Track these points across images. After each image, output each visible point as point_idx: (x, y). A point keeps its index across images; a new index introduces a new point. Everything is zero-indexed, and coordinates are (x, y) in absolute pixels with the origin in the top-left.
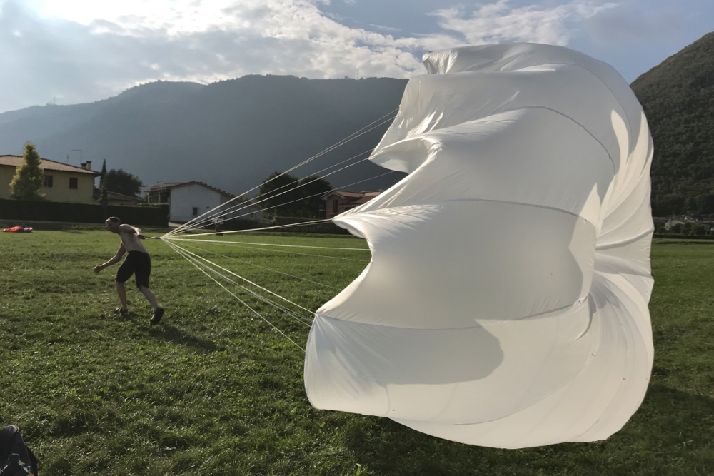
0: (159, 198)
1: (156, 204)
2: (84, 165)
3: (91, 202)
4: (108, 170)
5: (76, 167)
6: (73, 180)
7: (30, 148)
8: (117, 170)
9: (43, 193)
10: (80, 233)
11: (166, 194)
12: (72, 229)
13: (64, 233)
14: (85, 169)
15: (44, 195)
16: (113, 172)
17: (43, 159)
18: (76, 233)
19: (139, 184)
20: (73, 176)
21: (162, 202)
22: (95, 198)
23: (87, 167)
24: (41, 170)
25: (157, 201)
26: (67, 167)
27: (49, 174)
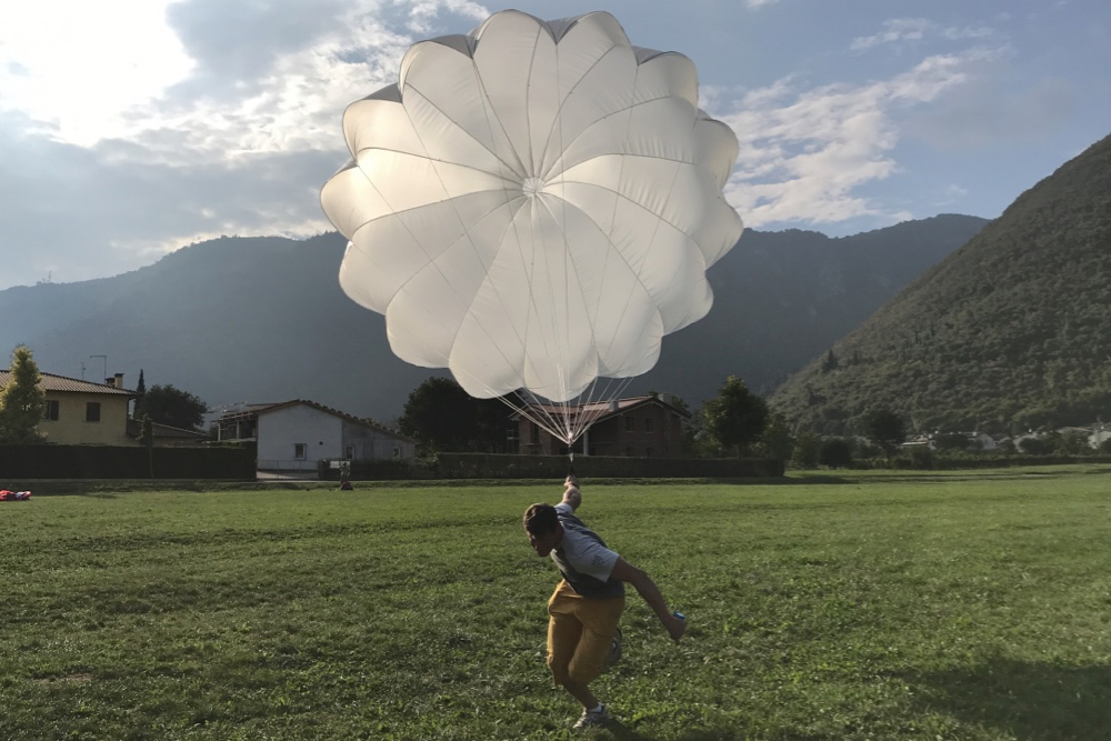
0: (238, 432)
1: (234, 441)
2: (110, 381)
3: (124, 443)
4: (148, 387)
5: (98, 385)
6: (93, 406)
7: (23, 357)
8: (162, 388)
9: (45, 431)
10: (111, 497)
11: (249, 423)
12: (95, 490)
13: (84, 498)
14: (114, 387)
15: (44, 434)
16: (156, 390)
17: (42, 374)
18: (104, 497)
19: (203, 409)
20: (92, 400)
21: (242, 438)
22: (130, 435)
23: (116, 384)
24: (41, 393)
25: (234, 437)
26: (83, 384)
27: (52, 398)
